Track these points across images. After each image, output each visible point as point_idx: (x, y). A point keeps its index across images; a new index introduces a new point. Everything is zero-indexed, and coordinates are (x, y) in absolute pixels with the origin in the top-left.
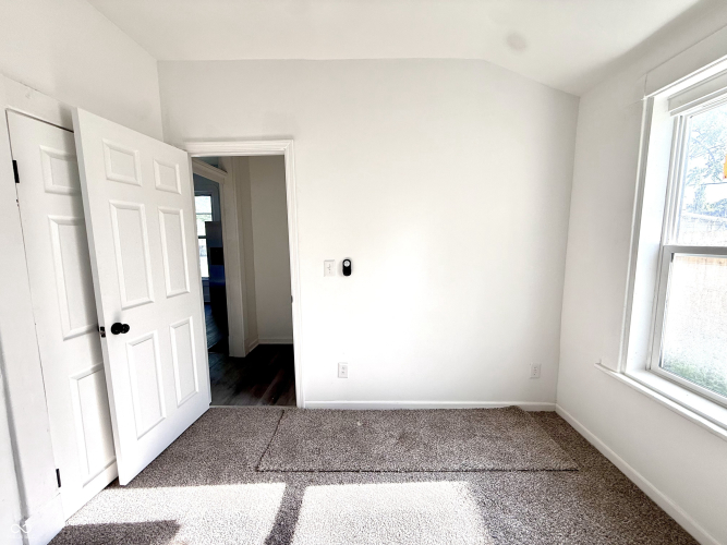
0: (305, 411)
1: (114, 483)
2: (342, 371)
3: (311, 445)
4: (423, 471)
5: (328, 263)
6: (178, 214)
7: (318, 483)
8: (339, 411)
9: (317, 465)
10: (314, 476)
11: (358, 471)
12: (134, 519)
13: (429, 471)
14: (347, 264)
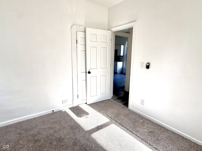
0: (129, 110)
1: (86, 103)
2: (142, 102)
3: (123, 117)
4: (148, 143)
5: (142, 63)
6: (107, 48)
7: (116, 125)
8: (138, 115)
9: (120, 122)
10: (117, 123)
11: (128, 129)
12: (85, 110)
13: (150, 144)
14: (148, 65)
